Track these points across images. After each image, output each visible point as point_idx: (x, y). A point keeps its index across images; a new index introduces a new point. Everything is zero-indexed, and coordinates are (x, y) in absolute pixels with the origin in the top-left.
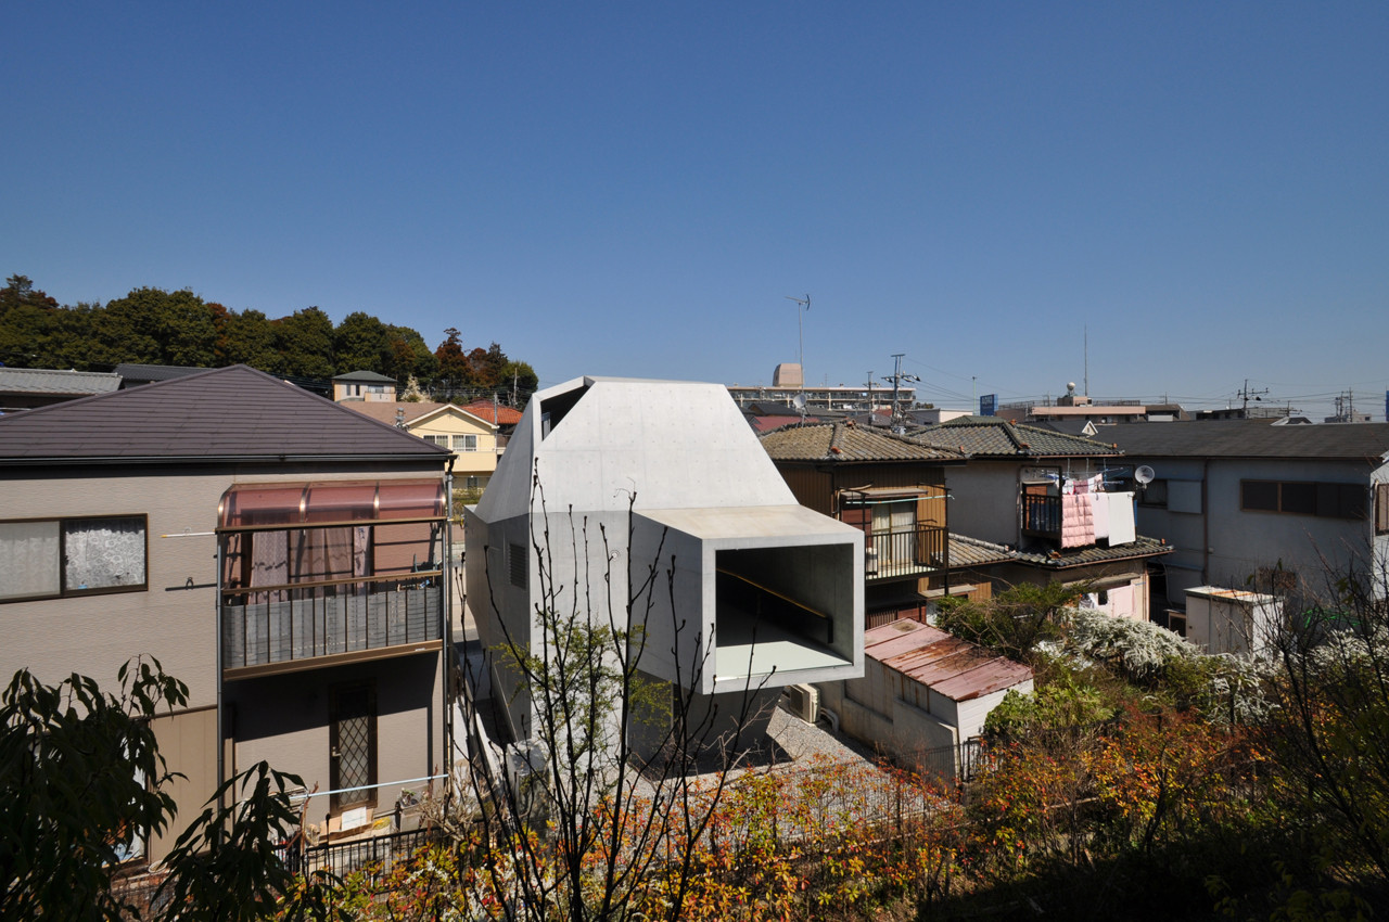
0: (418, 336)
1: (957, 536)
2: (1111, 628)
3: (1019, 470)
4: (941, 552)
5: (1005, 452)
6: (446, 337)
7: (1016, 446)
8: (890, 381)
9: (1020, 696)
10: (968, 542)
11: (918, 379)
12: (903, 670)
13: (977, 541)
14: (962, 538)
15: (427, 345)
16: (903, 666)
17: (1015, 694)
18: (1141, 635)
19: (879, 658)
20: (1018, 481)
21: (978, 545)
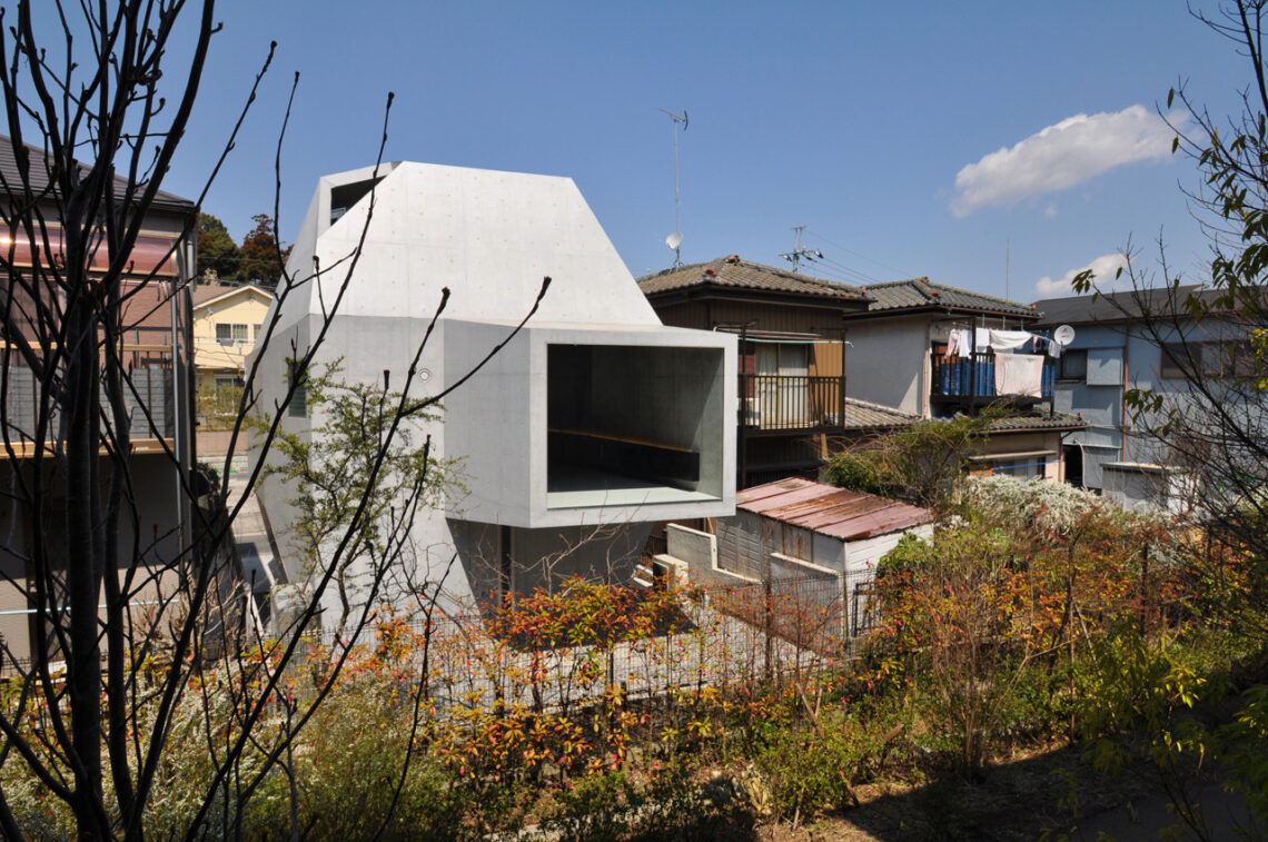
0: (220, 225)
1: (857, 401)
2: (1023, 493)
3: (929, 326)
4: (837, 414)
5: (914, 304)
6: (255, 225)
7: (927, 297)
8: (789, 259)
9: (918, 540)
10: (870, 408)
11: (820, 256)
12: (784, 518)
13: (879, 407)
14: (862, 403)
15: (231, 236)
16: (785, 516)
17: (913, 538)
18: (1054, 496)
19: (756, 511)
20: (927, 338)
21: (880, 411)
